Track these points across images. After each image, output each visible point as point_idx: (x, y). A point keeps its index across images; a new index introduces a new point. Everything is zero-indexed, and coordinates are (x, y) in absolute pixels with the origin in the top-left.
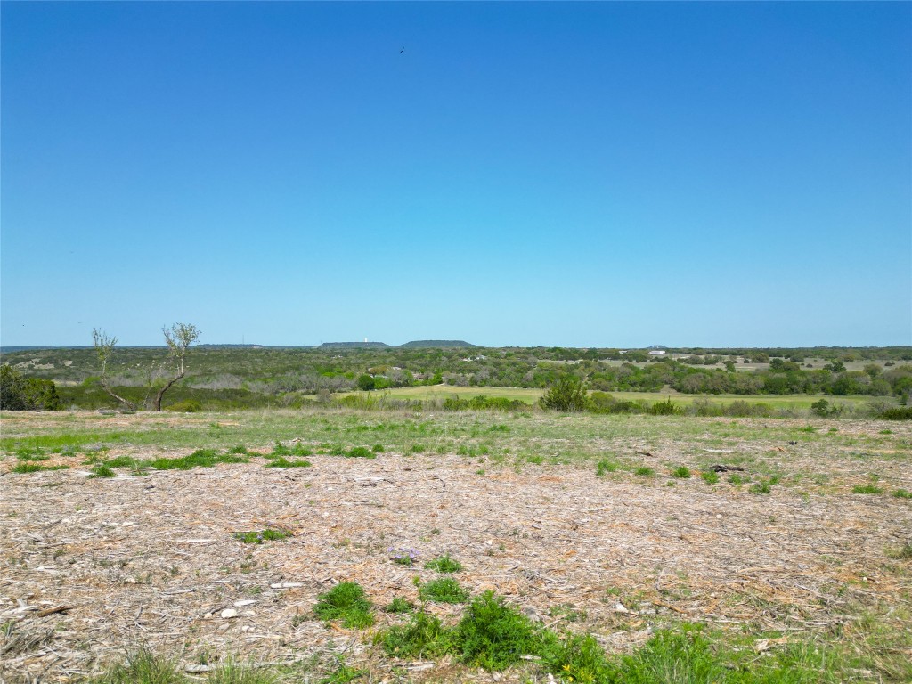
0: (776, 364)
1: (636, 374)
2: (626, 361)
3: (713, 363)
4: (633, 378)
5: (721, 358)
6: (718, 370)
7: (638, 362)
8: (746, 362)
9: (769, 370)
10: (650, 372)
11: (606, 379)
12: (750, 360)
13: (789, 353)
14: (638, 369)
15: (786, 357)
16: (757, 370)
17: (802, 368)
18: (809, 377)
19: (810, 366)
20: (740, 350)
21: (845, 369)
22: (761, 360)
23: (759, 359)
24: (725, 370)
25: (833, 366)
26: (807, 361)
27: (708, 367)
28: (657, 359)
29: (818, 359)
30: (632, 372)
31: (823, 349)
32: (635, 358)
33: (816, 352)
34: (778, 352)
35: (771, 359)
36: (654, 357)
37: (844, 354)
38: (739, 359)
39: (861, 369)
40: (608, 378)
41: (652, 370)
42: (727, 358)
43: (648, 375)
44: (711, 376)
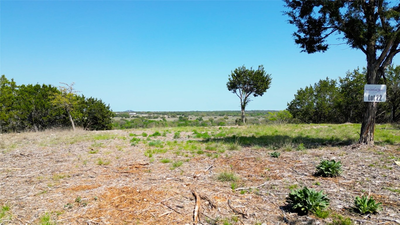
0: (180, 118)
1: (128, 123)
2: (121, 118)
3: (157, 118)
4: (127, 125)
5: (159, 116)
6: (160, 121)
7: (126, 118)
8: (169, 117)
9: (179, 121)
10: (133, 122)
11: (115, 126)
12: (170, 117)
13: (183, 113)
14: (128, 121)
15: (183, 115)
16: (174, 120)
17: (189, 120)
18: (192, 123)
19: (191, 119)
20: (165, 112)
21: (203, 119)
22: (174, 117)
23: (173, 116)
24: (162, 121)
25: (199, 118)
26: (190, 117)
27: (156, 120)
28: (133, 116)
29: (193, 116)
30: (126, 122)
31: (194, 112)
32: (124, 116)
33: (192, 113)
34: (179, 113)
35: (178, 116)
36: (132, 116)
37: (201, 114)
38: (166, 116)
39: (208, 120)
40: (116, 125)
41: (134, 121)
42: (161, 116)
43: (133, 124)
44: (158, 123)
